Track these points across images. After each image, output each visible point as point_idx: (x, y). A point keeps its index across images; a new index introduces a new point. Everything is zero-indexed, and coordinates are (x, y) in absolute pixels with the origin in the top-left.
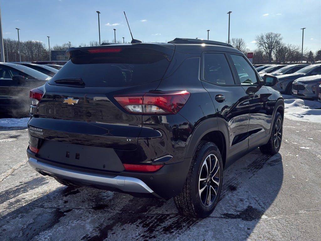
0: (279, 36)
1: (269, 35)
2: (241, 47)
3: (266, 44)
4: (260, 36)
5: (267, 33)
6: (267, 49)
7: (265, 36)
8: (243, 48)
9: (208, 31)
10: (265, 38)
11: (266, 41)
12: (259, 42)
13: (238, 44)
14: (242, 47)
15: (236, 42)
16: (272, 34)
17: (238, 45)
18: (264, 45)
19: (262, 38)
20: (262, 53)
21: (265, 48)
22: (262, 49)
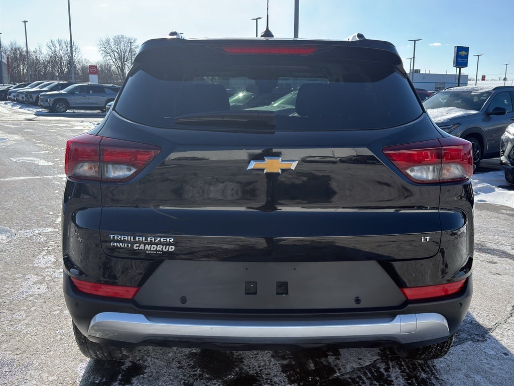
0: (134, 42)
1: (118, 38)
2: (74, 54)
3: (115, 53)
4: (104, 40)
5: (114, 36)
6: (118, 61)
7: (112, 40)
8: (79, 58)
9: (25, 22)
10: (113, 43)
11: (114, 48)
12: (104, 49)
13: (69, 49)
14: (76, 55)
15: (65, 46)
16: (123, 37)
17: (69, 52)
18: (112, 54)
19: (108, 42)
20: (110, 67)
21: (114, 60)
22: (110, 60)
